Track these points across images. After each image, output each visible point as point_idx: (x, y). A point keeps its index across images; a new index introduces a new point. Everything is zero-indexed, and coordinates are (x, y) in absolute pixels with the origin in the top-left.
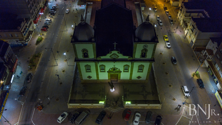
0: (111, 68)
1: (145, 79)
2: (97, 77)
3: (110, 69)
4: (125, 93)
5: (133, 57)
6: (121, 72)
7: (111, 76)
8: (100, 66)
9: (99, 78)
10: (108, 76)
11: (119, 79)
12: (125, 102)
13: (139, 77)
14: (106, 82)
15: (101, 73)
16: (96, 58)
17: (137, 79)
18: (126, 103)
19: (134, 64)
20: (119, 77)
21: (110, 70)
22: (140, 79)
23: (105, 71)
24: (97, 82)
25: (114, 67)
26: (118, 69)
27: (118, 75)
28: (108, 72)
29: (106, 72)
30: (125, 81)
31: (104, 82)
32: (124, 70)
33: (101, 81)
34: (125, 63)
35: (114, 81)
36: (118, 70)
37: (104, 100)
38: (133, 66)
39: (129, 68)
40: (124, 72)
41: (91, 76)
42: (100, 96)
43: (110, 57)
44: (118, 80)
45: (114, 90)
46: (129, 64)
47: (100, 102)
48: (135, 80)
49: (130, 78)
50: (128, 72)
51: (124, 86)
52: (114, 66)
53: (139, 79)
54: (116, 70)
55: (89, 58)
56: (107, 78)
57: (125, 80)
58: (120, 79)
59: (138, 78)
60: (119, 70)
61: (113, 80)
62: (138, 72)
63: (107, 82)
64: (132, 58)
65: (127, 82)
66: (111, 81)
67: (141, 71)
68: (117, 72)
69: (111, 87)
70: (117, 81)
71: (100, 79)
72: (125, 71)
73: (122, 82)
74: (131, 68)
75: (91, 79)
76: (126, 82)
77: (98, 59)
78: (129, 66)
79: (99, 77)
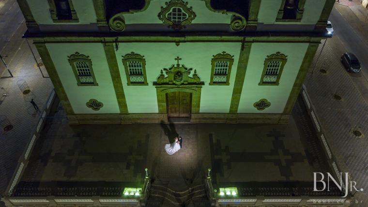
0: (168, 68)
1: (281, 112)
2: (119, 103)
3: (164, 72)
4: (217, 157)
5: (252, 17)
6: (203, 83)
7: (168, 101)
8: (126, 59)
9: (126, 106)
10: (159, 101)
11: (194, 109)
12: (218, 191)
13: (262, 104)
14: (153, 122)
15: (132, 87)
16: (104, 24)
17: (255, 110)
18: (222, 194)
19: (250, 48)
20: (194, 103)
21: (162, 75)
22: (266, 110)
23: (145, 79)
24: (123, 123)
25: (178, 65)
26: (192, 72)
27: (191, 94)
28: (155, 84)
29: (151, 84)
30: (213, 119)
31: (146, 122)
32: (212, 78)
33: (134, 119)
34: (218, 48)
35: (179, 117)
36: (191, 75)
37: (143, 182)
38: (247, 59)
39: (230, 68)
40: (213, 83)
41: (99, 100)
42: (128, 168)
43: (159, 16)
44: (193, 116)
45: (177, 146)
46: (233, 49)
47: (128, 192)
48: (247, 116)
49: (231, 107)
50: (226, 83)
51: (211, 135)
52: (178, 59)
53: (262, 109)
54: (184, 78)
55: (77, 20)
56: (156, 110)
57: (214, 116)
58: (198, 113)
59: (259, 109)
60: (195, 75)
61: (176, 115)
62: (263, 83)
63: (157, 122)
64: (247, 20)
65: (221, 122)
66: (169, 118)
67: (273, 79)
68: (189, 84)
69: (167, 139)
70: (189, 118)
71: (130, 111)
72: (217, 79)
73: (204, 121)
74: (238, 68)
75: (102, 110)
76: (216, 121)
77: (114, 24)
78: (232, 60)
79: (128, 103)
